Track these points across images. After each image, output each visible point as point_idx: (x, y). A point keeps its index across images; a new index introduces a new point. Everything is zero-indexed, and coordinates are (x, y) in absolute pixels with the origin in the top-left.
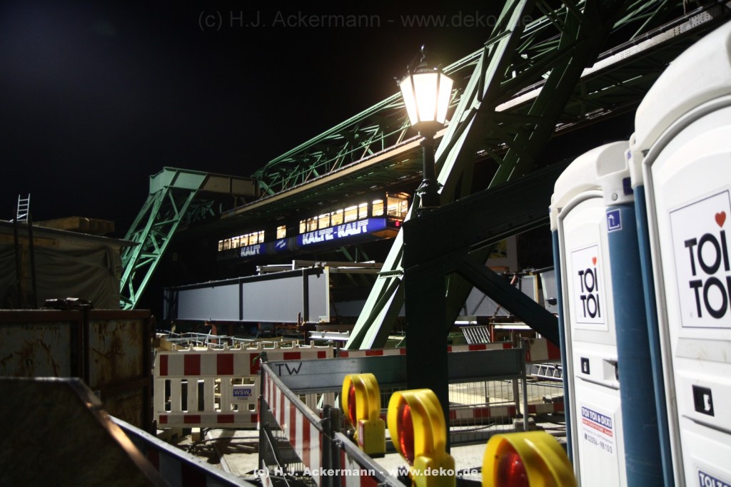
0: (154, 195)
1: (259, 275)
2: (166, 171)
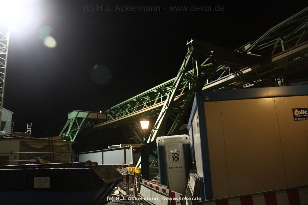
0: (70, 120)
1: (109, 149)
2: (74, 111)
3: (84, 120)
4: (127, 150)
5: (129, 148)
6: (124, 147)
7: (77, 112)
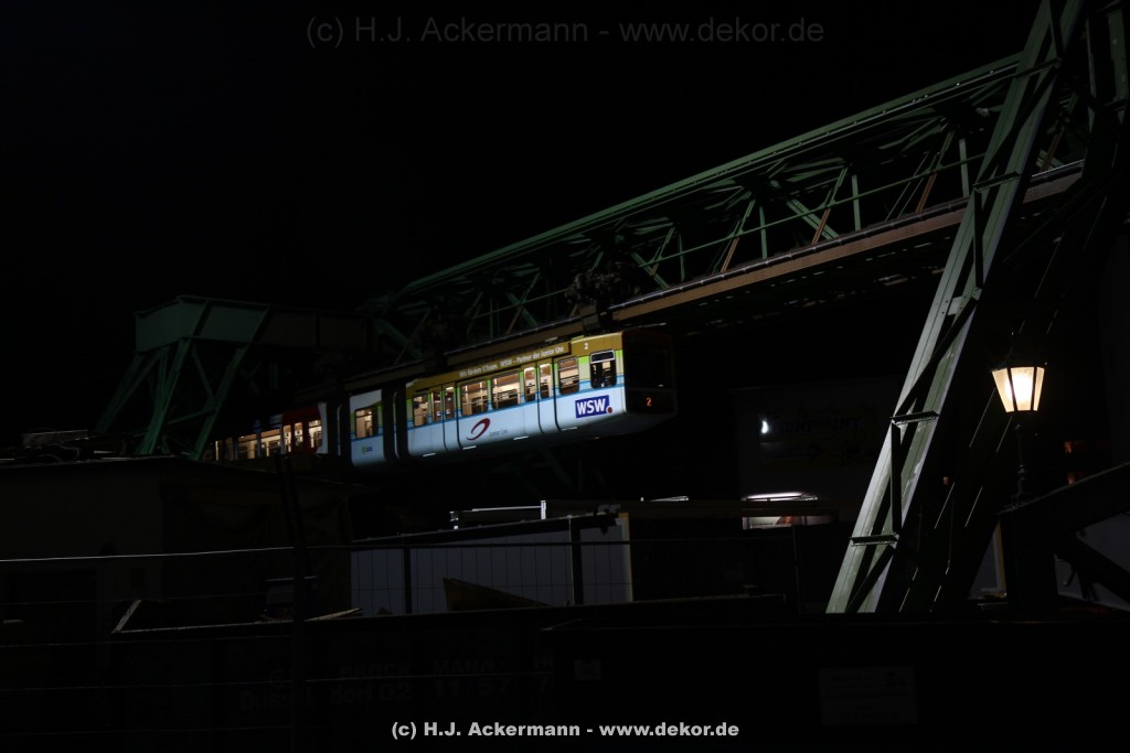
0: (150, 354)
1: (456, 527)
3: (240, 355)
4: (588, 534)
5: (607, 522)
6: (570, 517)
7: (200, 310)
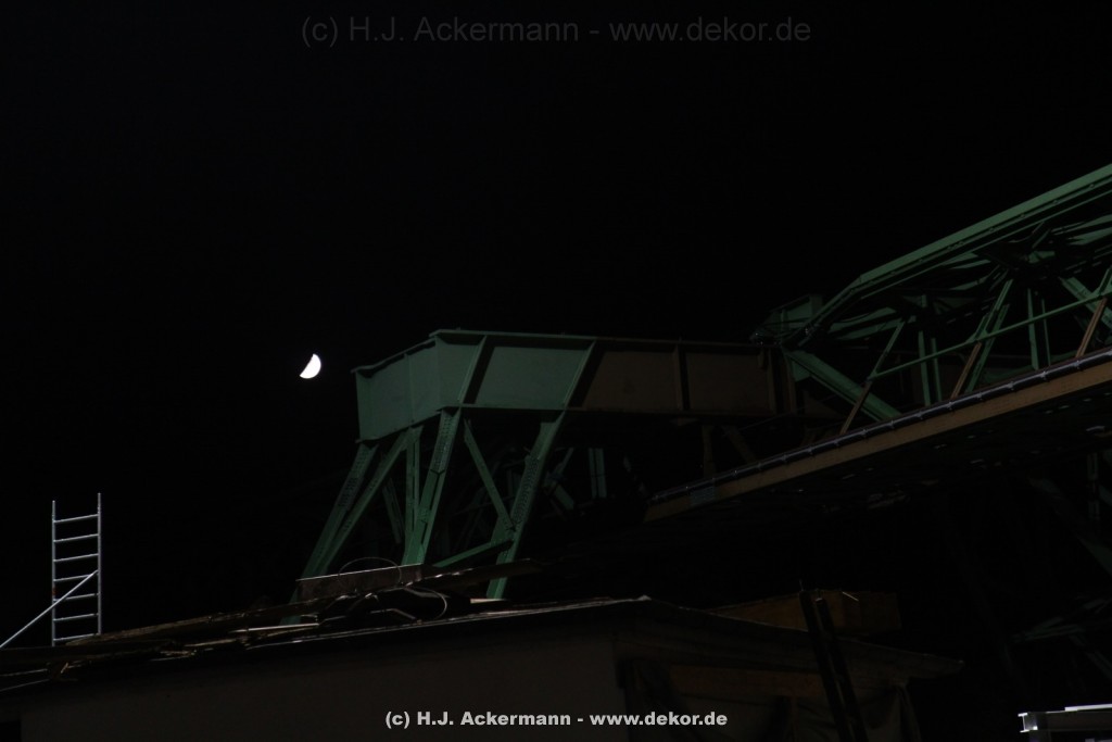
2: (441, 346)
